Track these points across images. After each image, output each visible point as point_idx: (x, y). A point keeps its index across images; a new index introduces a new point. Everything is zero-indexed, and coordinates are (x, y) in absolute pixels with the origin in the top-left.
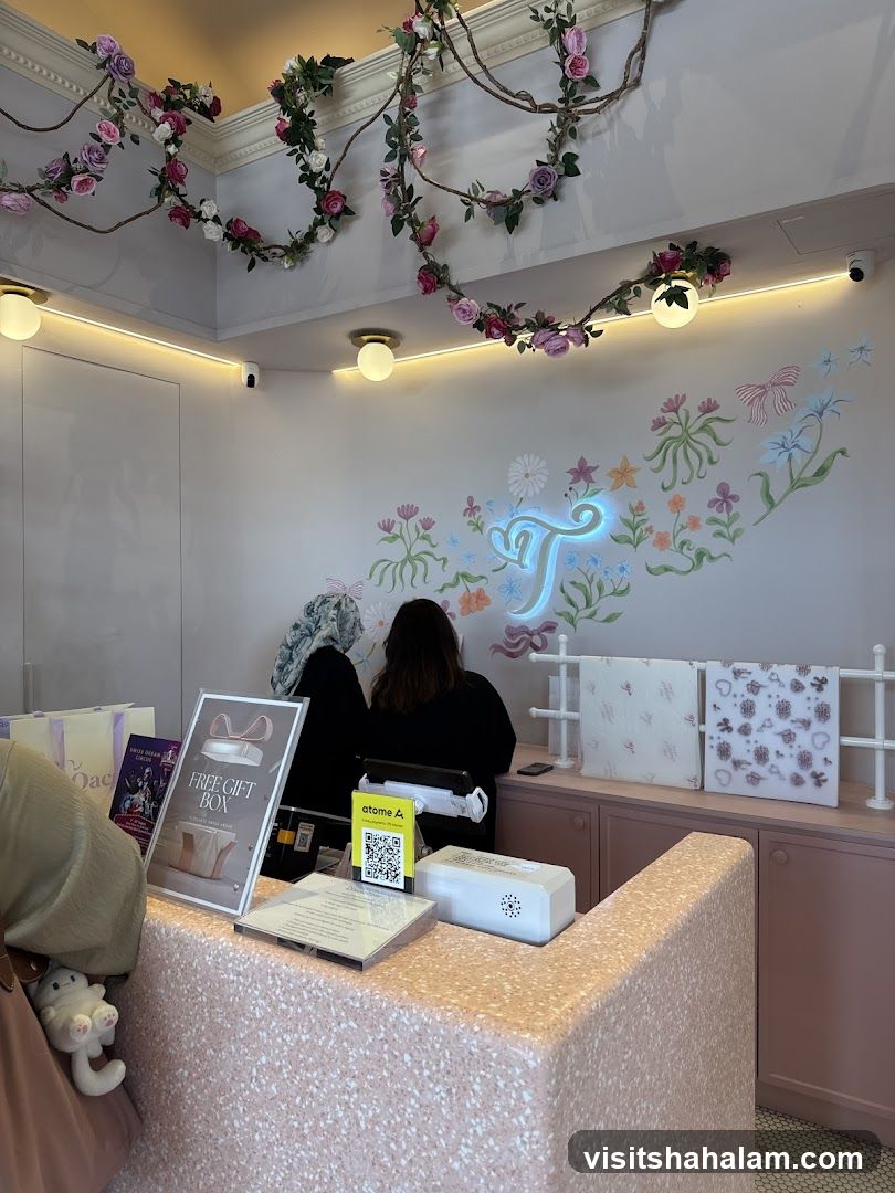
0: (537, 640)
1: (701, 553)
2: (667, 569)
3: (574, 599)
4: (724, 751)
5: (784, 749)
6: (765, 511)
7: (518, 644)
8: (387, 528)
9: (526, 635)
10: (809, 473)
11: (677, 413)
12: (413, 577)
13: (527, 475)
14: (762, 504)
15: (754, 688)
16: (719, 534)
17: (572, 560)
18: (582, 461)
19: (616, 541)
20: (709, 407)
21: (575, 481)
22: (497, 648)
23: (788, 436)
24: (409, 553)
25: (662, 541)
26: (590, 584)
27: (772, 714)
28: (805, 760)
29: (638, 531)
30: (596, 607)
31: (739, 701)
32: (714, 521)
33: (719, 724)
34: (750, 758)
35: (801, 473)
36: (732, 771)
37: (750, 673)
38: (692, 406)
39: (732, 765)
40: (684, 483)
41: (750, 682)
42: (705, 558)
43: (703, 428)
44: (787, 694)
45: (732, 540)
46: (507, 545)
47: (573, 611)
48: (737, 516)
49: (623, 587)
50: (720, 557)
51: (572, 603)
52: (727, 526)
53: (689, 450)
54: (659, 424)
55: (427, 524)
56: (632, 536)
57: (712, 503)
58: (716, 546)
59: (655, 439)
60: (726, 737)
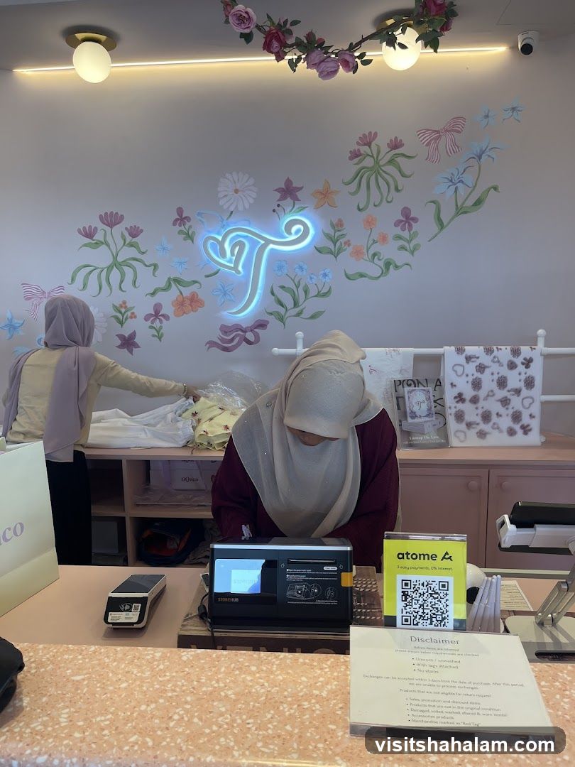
0: (250, 336)
1: (389, 262)
2: (362, 275)
3: (282, 300)
4: (459, 417)
5: (502, 410)
6: (437, 231)
7: (232, 340)
8: (89, 234)
9: (239, 332)
10: (470, 203)
11: (370, 147)
12: (122, 282)
13: (236, 191)
14: (435, 225)
15: (481, 368)
16: (403, 248)
17: (280, 268)
18: (288, 182)
19: (319, 251)
20: (396, 145)
21: (283, 198)
22: (212, 344)
23: (456, 174)
24: (115, 258)
25: (357, 253)
26: (297, 288)
27: (494, 386)
28: (516, 417)
29: (338, 244)
30: (303, 306)
31: (470, 379)
32: (399, 237)
33: (455, 398)
34: (479, 419)
35: (464, 203)
36: (466, 430)
37: (478, 358)
38: (382, 142)
39: (465, 426)
40: (375, 206)
41: (478, 364)
42: (391, 267)
43: (391, 162)
44: (505, 371)
45: (412, 253)
46: (223, 254)
47: (282, 310)
48: (416, 234)
49: (325, 290)
50: (403, 265)
51: (281, 304)
52: (409, 242)
53: (379, 178)
54: (355, 155)
55: (134, 232)
56: (333, 248)
57: (397, 224)
58: (400, 257)
59: (352, 168)
60: (460, 406)
